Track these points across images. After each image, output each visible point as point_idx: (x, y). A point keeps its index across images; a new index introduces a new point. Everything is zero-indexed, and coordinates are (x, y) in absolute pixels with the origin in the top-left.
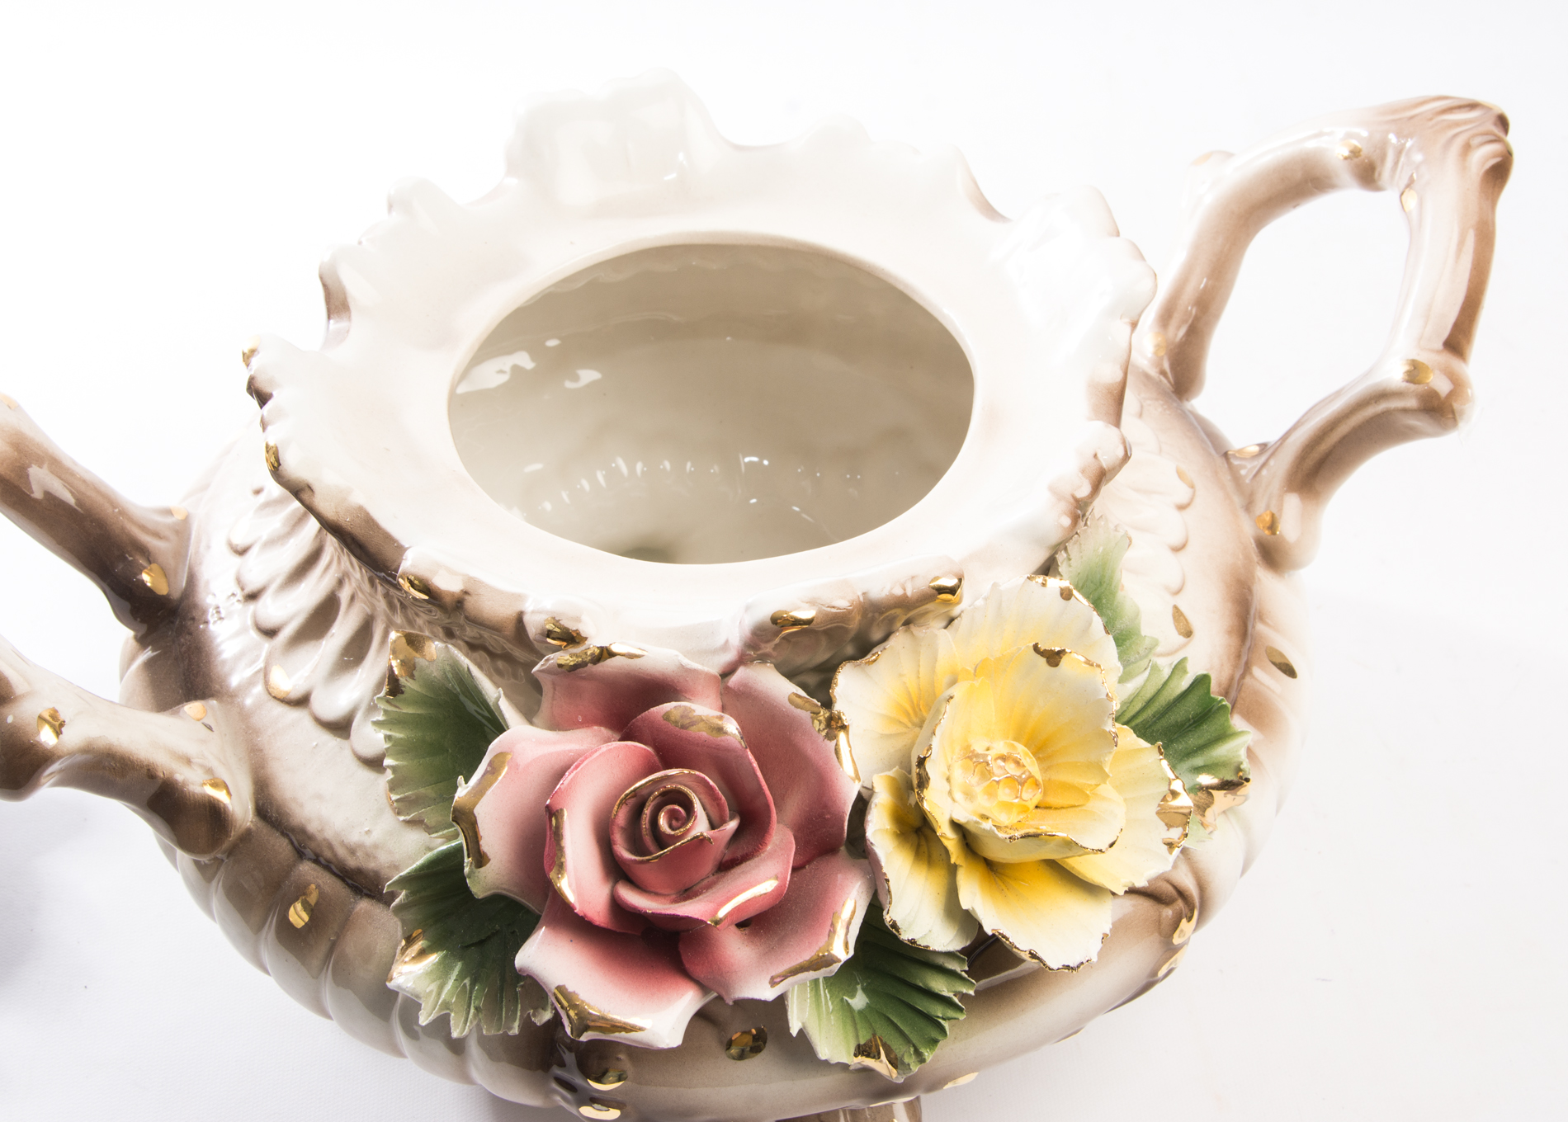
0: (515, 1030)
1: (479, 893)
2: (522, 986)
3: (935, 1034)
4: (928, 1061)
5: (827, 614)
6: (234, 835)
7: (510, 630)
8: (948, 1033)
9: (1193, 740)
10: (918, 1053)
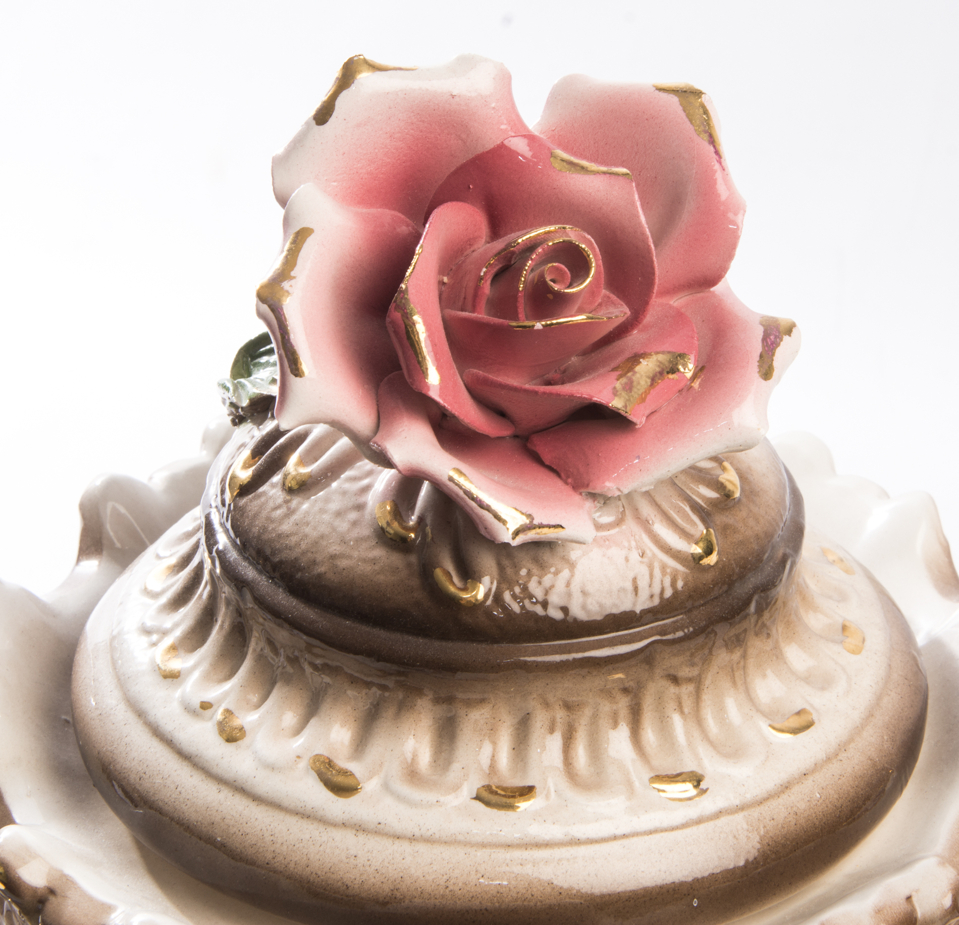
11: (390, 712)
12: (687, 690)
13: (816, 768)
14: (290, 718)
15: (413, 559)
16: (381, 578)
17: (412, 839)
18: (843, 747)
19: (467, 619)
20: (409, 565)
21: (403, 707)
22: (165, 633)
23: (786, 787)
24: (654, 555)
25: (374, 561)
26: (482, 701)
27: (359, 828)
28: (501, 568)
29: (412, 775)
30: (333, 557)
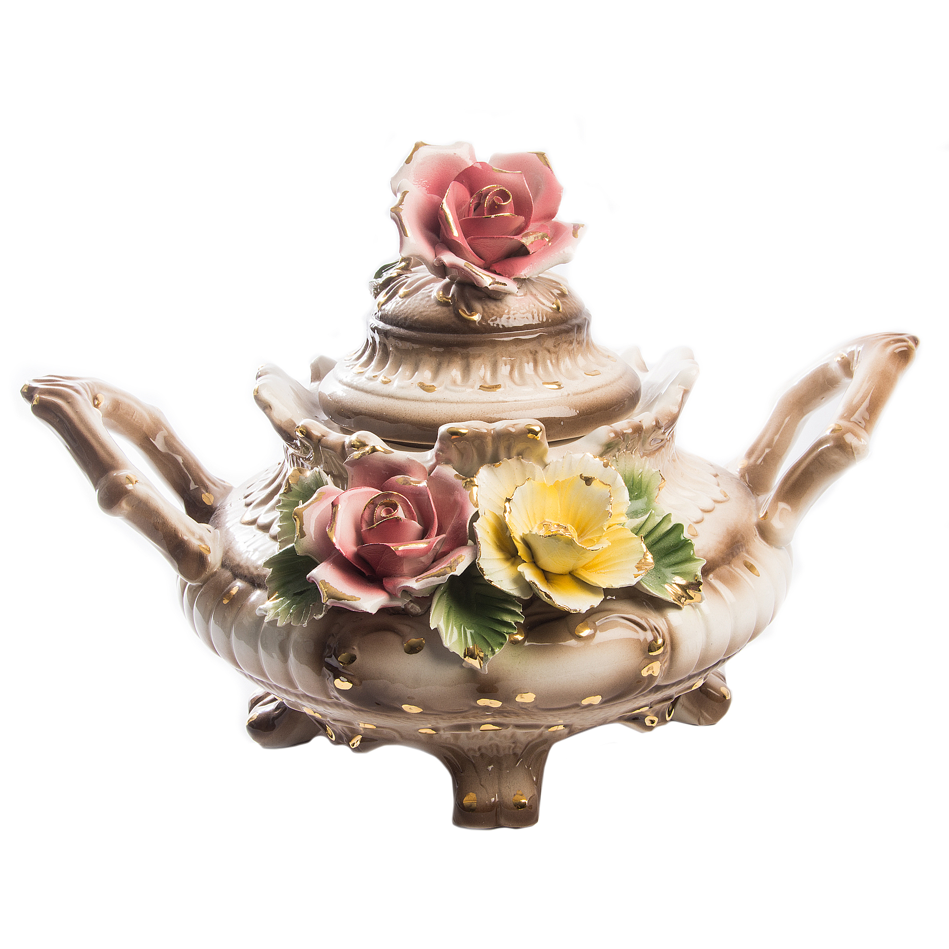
0: (305, 625)
1: (299, 552)
2: (313, 604)
3: (501, 641)
4: (496, 653)
5: (474, 431)
6: (207, 572)
7: (339, 449)
8: (507, 640)
9: (673, 559)
10: (493, 650)
11: (446, 365)
12: (553, 356)
13: (602, 386)
14: (408, 373)
15: (451, 308)
16: (439, 316)
17: (457, 403)
18: (612, 382)
19: (472, 325)
20: (449, 310)
21: (450, 362)
22: (355, 365)
23: (592, 390)
24: (539, 306)
25: (436, 311)
26: (480, 356)
27: (437, 401)
28: (483, 309)
29: (454, 382)
30: (421, 312)
